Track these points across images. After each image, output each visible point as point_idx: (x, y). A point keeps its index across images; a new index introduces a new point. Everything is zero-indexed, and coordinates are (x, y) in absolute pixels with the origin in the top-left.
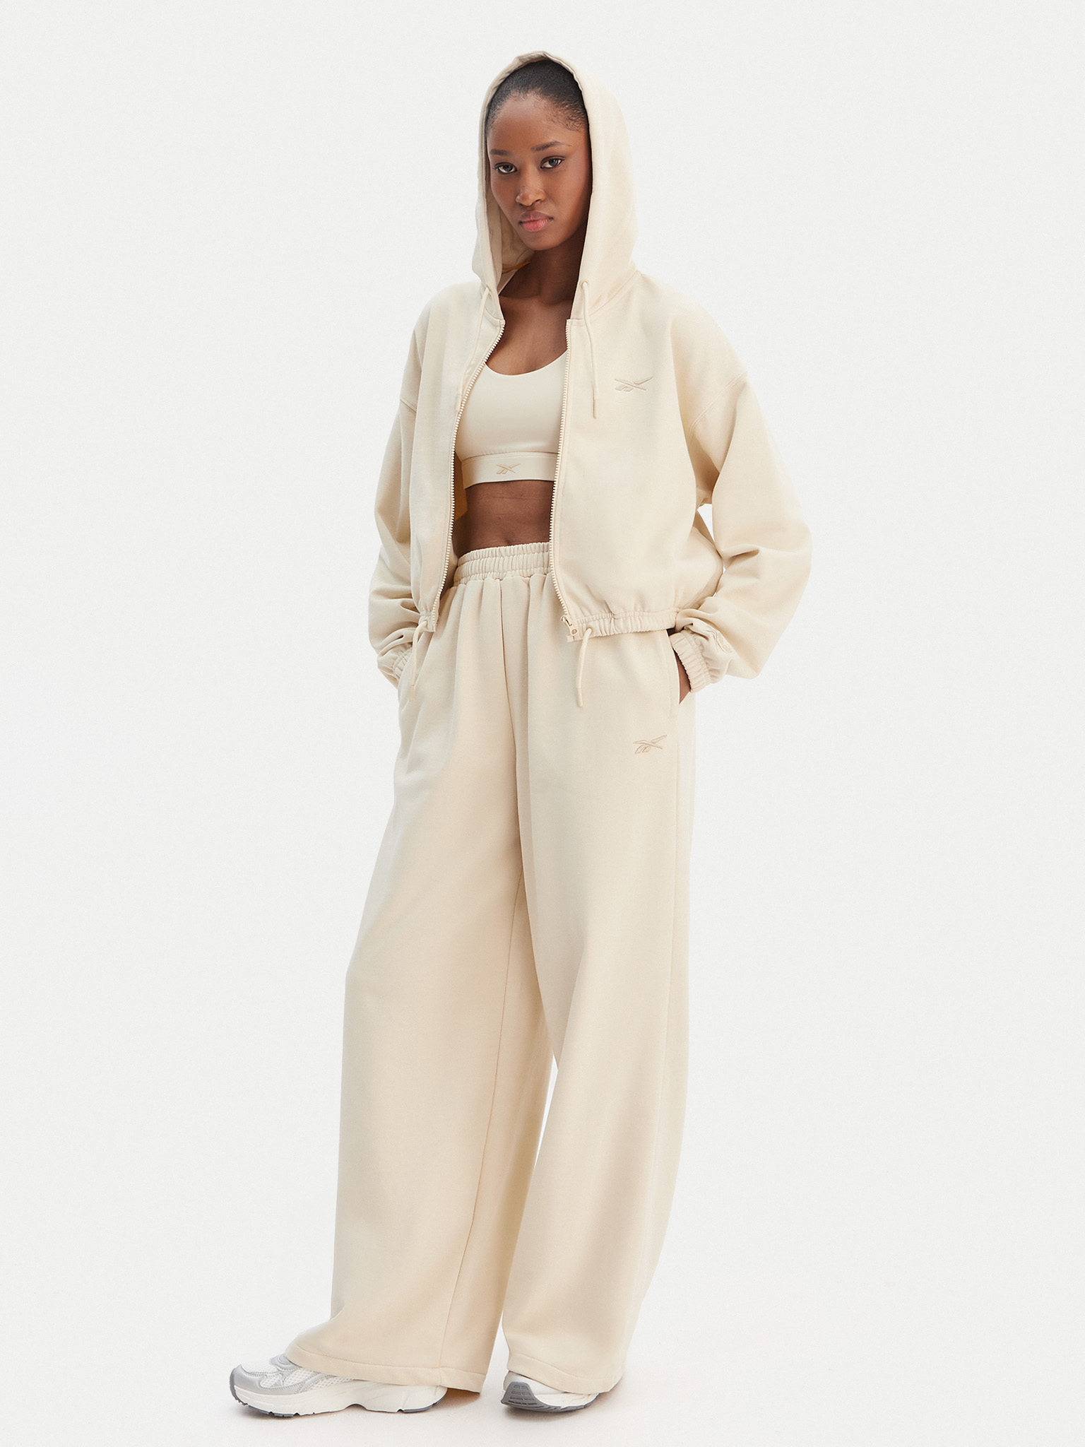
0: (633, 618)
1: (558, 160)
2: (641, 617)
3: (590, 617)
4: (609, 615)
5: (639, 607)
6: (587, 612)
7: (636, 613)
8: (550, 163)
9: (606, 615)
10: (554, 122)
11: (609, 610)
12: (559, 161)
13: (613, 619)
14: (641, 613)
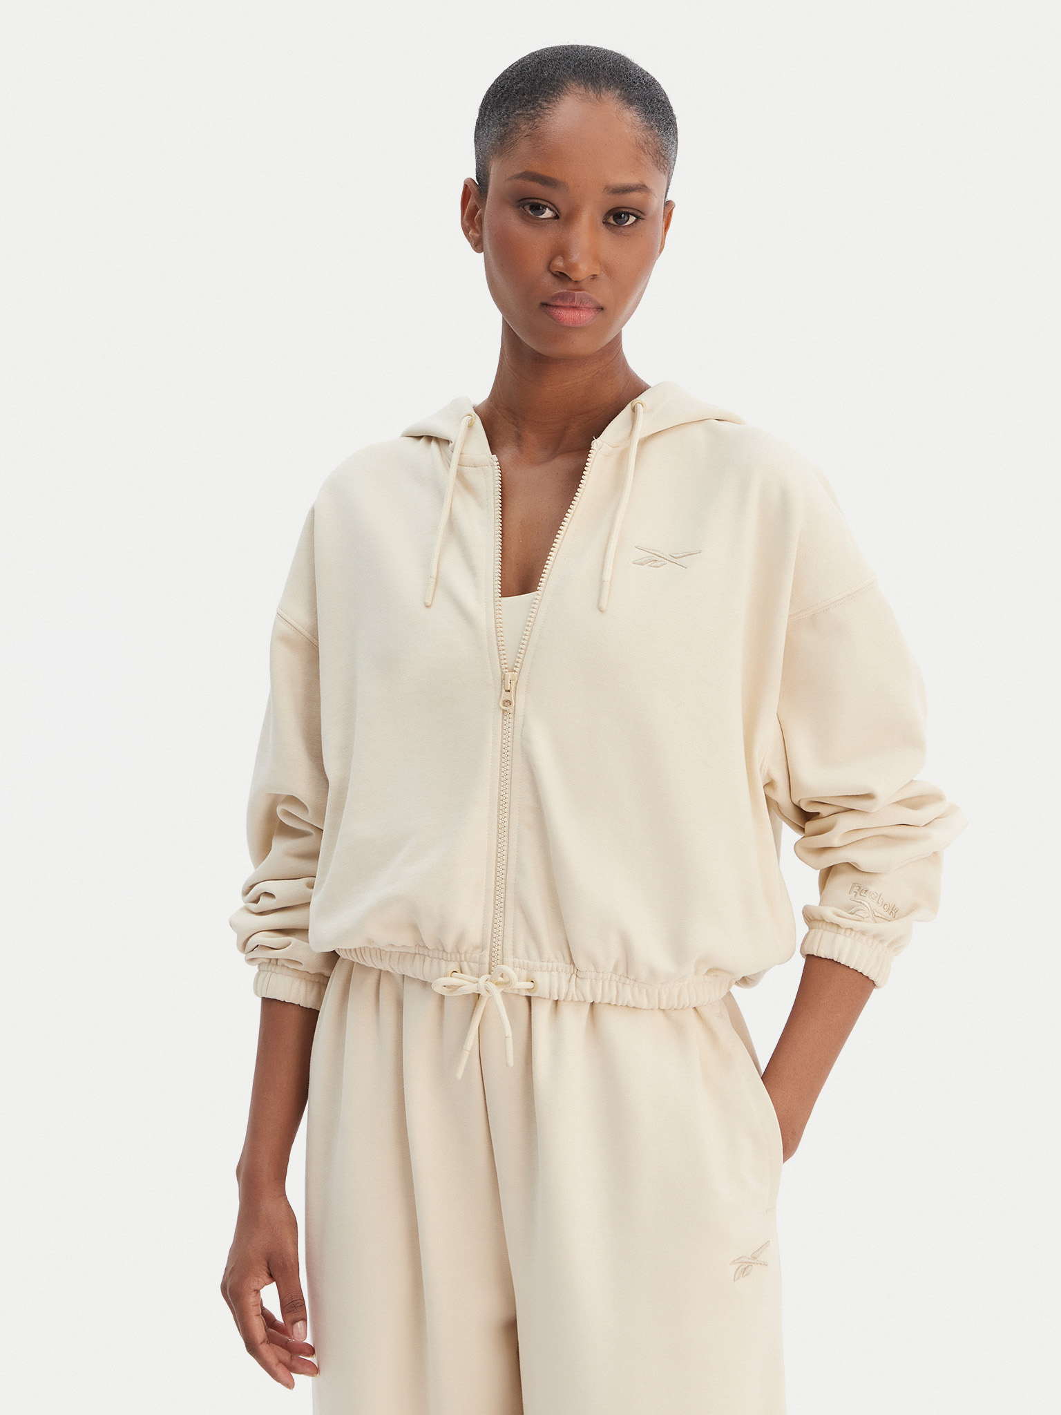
0: (607, 983)
1: (628, 214)
2: (620, 986)
3: (538, 963)
4: (570, 968)
5: (621, 970)
6: (533, 952)
7: (614, 976)
8: (615, 220)
9: (563, 965)
10: (644, 152)
11: (572, 960)
12: (632, 219)
13: (574, 976)
14: (623, 979)
